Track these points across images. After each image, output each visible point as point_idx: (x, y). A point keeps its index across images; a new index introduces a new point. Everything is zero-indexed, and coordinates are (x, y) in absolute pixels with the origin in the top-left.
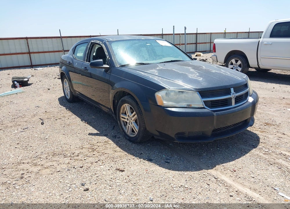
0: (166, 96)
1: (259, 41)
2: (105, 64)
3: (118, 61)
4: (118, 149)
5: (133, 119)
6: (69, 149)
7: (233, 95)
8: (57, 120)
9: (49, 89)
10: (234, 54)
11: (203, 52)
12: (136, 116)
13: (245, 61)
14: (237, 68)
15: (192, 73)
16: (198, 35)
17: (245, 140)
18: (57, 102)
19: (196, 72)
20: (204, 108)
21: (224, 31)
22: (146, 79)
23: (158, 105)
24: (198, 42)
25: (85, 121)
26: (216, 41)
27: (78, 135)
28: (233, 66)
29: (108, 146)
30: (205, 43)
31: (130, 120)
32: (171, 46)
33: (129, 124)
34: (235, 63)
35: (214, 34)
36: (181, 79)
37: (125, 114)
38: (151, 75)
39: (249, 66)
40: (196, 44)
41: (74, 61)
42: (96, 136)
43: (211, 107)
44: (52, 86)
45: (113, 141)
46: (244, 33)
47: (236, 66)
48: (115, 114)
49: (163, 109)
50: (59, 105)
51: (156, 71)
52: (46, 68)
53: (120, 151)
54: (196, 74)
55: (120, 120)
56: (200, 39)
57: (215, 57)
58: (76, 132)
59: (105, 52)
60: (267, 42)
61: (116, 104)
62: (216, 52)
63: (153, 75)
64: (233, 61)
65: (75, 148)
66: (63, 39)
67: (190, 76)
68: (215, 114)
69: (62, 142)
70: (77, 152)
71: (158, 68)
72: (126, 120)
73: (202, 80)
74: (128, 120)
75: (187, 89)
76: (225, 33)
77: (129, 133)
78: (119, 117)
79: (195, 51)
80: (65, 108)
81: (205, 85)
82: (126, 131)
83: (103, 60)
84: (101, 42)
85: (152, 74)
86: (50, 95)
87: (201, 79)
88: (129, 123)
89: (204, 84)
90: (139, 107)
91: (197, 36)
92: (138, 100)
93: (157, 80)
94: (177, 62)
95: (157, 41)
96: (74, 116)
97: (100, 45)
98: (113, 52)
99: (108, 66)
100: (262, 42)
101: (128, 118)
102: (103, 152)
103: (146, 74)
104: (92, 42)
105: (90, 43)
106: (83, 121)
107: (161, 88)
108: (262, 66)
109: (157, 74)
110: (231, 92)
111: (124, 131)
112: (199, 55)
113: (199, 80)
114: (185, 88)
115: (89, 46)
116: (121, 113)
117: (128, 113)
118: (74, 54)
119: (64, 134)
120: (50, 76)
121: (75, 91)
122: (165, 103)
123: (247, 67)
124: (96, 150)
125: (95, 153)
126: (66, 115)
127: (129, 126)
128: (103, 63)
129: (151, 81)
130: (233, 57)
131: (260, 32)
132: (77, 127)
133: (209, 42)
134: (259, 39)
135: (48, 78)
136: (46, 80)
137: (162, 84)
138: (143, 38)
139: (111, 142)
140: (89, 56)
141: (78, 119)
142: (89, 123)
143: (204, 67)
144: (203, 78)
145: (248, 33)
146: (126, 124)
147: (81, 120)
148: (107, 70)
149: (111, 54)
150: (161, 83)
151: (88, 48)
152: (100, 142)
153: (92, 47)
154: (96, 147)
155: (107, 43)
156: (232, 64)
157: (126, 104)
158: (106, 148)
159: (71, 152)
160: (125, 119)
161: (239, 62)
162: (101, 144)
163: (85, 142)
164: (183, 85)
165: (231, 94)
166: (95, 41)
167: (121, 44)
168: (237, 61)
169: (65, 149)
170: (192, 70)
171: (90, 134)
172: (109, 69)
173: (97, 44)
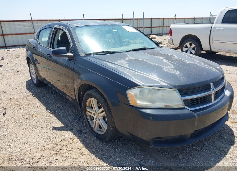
0: (140, 95)
1: (212, 27)
2: (68, 52)
3: (82, 49)
4: (85, 150)
5: (101, 115)
6: (29, 151)
7: (213, 91)
8: (20, 109)
9: (18, 72)
10: (188, 38)
11: (157, 35)
12: (104, 113)
13: (199, 44)
14: (191, 51)
15: (166, 65)
16: (153, 20)
17: (219, 134)
18: (25, 86)
19: (170, 63)
20: (184, 108)
21: (175, 17)
22: (115, 72)
23: (130, 105)
24: (153, 26)
25: (50, 110)
26: (173, 26)
27: (41, 130)
28: (187, 48)
29: (73, 145)
30: (159, 27)
31: (98, 116)
32: (138, 32)
33: (97, 120)
34: (189, 46)
35: (166, 19)
36: (156, 73)
37: (92, 108)
38: (120, 68)
39: (202, 49)
40: (151, 27)
41: (39, 46)
42: (61, 132)
43: (191, 105)
44: (22, 68)
45: (79, 138)
46: (191, 19)
47: (190, 49)
48: (81, 106)
49: (137, 109)
50: (26, 90)
51: (126, 62)
52: (18, 49)
53: (87, 154)
54: (171, 66)
55: (86, 114)
56: (155, 24)
57: (171, 40)
58: (39, 125)
59: (69, 39)
60: (219, 28)
61: (81, 96)
62: (172, 36)
63: (123, 67)
64: (188, 44)
65: (37, 150)
66: (34, 22)
67: (165, 69)
68: (195, 114)
69: (22, 140)
70: (38, 155)
71: (127, 59)
72: (93, 115)
73: (180, 74)
74: (94, 115)
75: (164, 86)
76: (175, 18)
77: (96, 129)
78: (85, 110)
79: (150, 34)
80: (31, 93)
81: (183, 81)
82: (93, 126)
83: (67, 48)
84: (64, 28)
85: (121, 66)
86: (18, 78)
87: (178, 73)
88: (96, 118)
89: (183, 79)
90: (107, 104)
91: (151, 21)
92: (106, 96)
93: (127, 74)
94: (146, 50)
95: (123, 26)
96: (39, 104)
97: (64, 31)
98: (78, 38)
99: (72, 55)
100: (214, 28)
101: (95, 113)
102: (67, 155)
103: (114, 66)
104: (56, 27)
105: (54, 28)
106: (48, 110)
107: (133, 85)
108: (213, 50)
109: (127, 66)
110: (211, 88)
111: (90, 126)
112: (154, 37)
113: (177, 74)
114: (161, 85)
115: (52, 32)
116: (88, 107)
117: (94, 108)
118: (38, 39)
119: (26, 129)
120: (21, 57)
121: (40, 76)
122: (139, 103)
123: (200, 50)
124: (60, 152)
125: (58, 156)
126: (31, 103)
127: (96, 121)
128: (66, 51)
129: (122, 75)
130: (188, 41)
131: (204, 18)
132: (41, 118)
133: (162, 26)
134: (212, 25)
135: (19, 60)
136: (17, 62)
137: (135, 80)
138: (109, 23)
139: (76, 139)
140: (52, 42)
141: (43, 108)
142: (54, 113)
143: (175, 56)
144: (179, 71)
145: (193, 19)
146: (92, 119)
147: (46, 109)
148: (70, 58)
149: (75, 41)
150: (134, 78)
151: (52, 33)
152: (65, 140)
153: (55, 32)
154: (59, 147)
155: (71, 29)
156: (186, 47)
157: (93, 99)
158: (71, 149)
159: (30, 156)
160: (92, 113)
161: (193, 46)
162: (65, 142)
163: (48, 140)
164: (159, 81)
165: (211, 90)
166: (58, 26)
167: (85, 30)
168: (191, 45)
169: (24, 151)
170: (165, 61)
171: (54, 128)
172: (73, 57)
173: (61, 29)
